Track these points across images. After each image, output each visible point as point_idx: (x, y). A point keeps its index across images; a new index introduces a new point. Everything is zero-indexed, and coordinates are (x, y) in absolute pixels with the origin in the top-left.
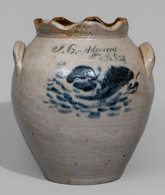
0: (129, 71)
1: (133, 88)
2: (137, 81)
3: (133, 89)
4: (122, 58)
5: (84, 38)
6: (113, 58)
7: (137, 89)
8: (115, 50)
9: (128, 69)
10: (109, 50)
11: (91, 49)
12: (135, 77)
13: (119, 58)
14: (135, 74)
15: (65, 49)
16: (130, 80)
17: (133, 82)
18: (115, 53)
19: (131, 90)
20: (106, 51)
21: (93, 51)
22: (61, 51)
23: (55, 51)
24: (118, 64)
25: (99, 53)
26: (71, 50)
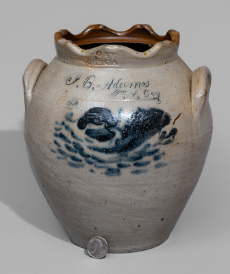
0: (164, 115)
1: (168, 136)
2: (175, 126)
3: (168, 139)
4: (156, 96)
5: (107, 67)
6: (142, 96)
7: (174, 137)
8: (147, 84)
9: (162, 112)
10: (138, 85)
11: (114, 83)
12: (172, 121)
13: (151, 96)
14: (173, 118)
15: (80, 82)
16: (164, 126)
17: (168, 129)
18: (147, 88)
19: (165, 140)
20: (133, 86)
21: (116, 87)
22: (76, 84)
23: (68, 83)
24: (148, 104)
25: (123, 89)
26: (88, 84)
